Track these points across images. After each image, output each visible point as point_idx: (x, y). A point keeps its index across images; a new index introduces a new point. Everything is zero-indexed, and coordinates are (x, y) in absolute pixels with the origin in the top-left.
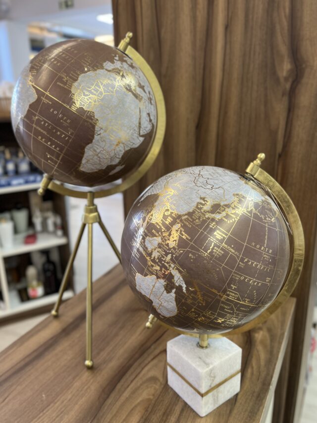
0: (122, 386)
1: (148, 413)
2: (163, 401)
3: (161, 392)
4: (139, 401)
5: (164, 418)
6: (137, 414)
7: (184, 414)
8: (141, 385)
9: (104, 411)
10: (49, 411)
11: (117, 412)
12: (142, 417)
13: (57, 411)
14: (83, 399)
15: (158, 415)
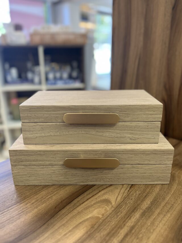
0: (78, 201)
1: (94, 229)
2: (111, 222)
3: (110, 214)
4: (88, 217)
5: (107, 238)
6: (83, 228)
7: (127, 239)
8: (95, 204)
9: (56, 219)
10: (13, 209)
11: (67, 222)
12: (87, 232)
13: (19, 210)
14: (43, 205)
15: (102, 234)
